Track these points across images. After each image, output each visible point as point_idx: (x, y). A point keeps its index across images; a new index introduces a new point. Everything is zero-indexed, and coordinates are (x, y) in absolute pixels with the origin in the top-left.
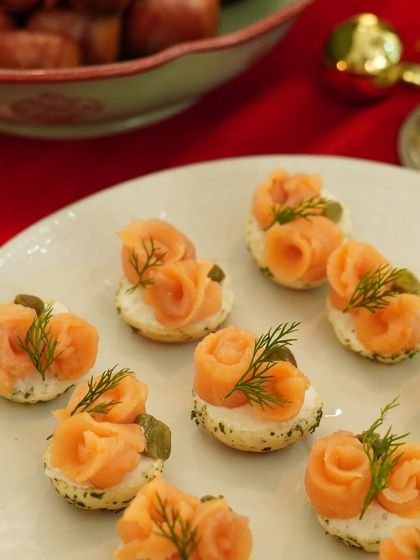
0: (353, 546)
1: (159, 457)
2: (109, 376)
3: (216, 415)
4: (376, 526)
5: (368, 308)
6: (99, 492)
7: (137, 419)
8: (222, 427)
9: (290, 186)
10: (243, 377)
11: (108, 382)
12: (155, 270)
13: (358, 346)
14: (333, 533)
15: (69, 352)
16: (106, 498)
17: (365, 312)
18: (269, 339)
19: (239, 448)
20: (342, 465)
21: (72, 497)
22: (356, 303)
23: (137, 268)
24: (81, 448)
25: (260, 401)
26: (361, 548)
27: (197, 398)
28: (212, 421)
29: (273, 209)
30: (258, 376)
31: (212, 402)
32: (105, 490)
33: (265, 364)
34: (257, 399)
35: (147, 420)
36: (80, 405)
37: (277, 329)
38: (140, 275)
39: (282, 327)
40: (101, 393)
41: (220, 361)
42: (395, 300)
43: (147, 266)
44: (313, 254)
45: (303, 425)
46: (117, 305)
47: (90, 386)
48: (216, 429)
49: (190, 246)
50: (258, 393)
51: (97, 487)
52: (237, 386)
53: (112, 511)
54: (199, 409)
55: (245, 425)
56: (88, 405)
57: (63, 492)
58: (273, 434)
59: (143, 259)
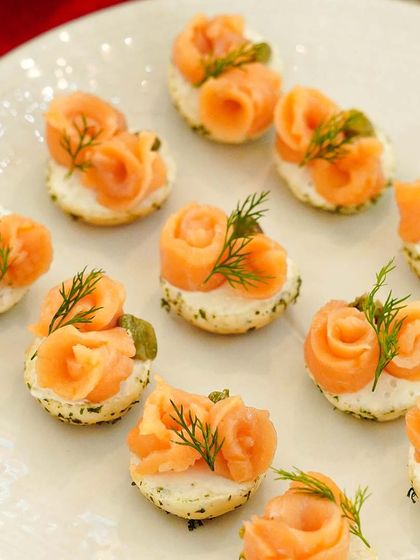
0: (366, 418)
1: (148, 357)
2: (81, 280)
3: (193, 301)
4: (387, 394)
5: (327, 159)
6: (96, 406)
7: (118, 322)
8: (203, 315)
9: (213, 32)
10: (219, 259)
11: (81, 287)
12: (91, 150)
13: (319, 200)
14: (343, 409)
15: (22, 257)
16: (104, 411)
17: (323, 164)
18: (240, 213)
19: (221, 331)
20: (345, 338)
21: (66, 415)
22: (312, 156)
23: (69, 150)
24: (71, 363)
25: (242, 281)
26: (374, 420)
27: (167, 285)
28: (191, 309)
29: (202, 61)
30: (235, 255)
31: (186, 288)
32: (102, 403)
33: (240, 241)
34: (238, 279)
35: (129, 320)
36: (56, 316)
37: (247, 202)
38: (74, 157)
39: (251, 198)
40: (76, 300)
41: (191, 245)
42: (354, 147)
43: (80, 147)
44: (256, 106)
45: (287, 298)
46: (51, 192)
47: (63, 294)
48: (196, 317)
49: (121, 118)
50: (239, 273)
51: (93, 401)
52: (215, 269)
53: (108, 422)
54: (173, 297)
55: (227, 308)
56: (65, 315)
57: (55, 411)
58: (258, 313)
59: (76, 140)
